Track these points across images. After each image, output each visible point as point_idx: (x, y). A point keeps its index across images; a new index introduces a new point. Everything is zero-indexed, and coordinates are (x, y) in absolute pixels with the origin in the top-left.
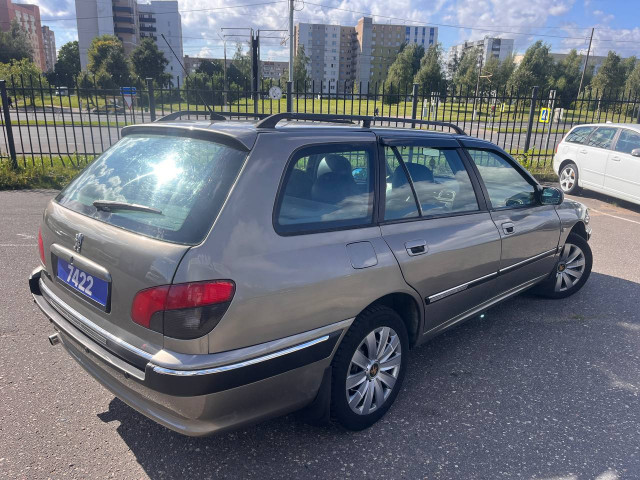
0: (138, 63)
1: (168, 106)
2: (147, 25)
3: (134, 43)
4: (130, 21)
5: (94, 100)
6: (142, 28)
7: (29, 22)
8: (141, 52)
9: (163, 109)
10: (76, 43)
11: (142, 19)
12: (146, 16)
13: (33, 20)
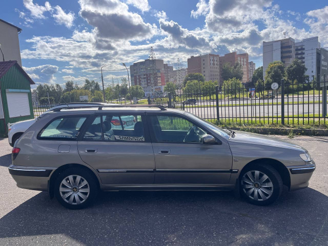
0: (290, 72)
1: (302, 92)
2: (300, 52)
3: (290, 62)
4: (290, 52)
5: (263, 93)
6: (297, 54)
7: (243, 61)
8: (292, 66)
9: (298, 95)
10: (262, 67)
11: (297, 50)
12: (299, 48)
13: (245, 60)
